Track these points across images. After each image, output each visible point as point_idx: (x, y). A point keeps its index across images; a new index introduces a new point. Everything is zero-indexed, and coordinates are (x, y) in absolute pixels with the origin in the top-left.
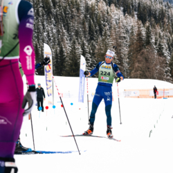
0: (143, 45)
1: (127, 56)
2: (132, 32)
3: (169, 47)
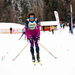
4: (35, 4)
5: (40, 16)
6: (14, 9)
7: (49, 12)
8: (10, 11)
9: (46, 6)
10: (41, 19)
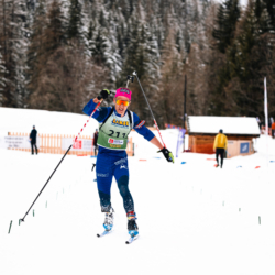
0: (62, 37)
1: (26, 60)
2: (41, 7)
3: (120, 46)
4: (177, 42)
5: (192, 95)
6: (88, 58)
7: (230, 79)
8: (72, 67)
9: (221, 55)
10: (196, 107)
